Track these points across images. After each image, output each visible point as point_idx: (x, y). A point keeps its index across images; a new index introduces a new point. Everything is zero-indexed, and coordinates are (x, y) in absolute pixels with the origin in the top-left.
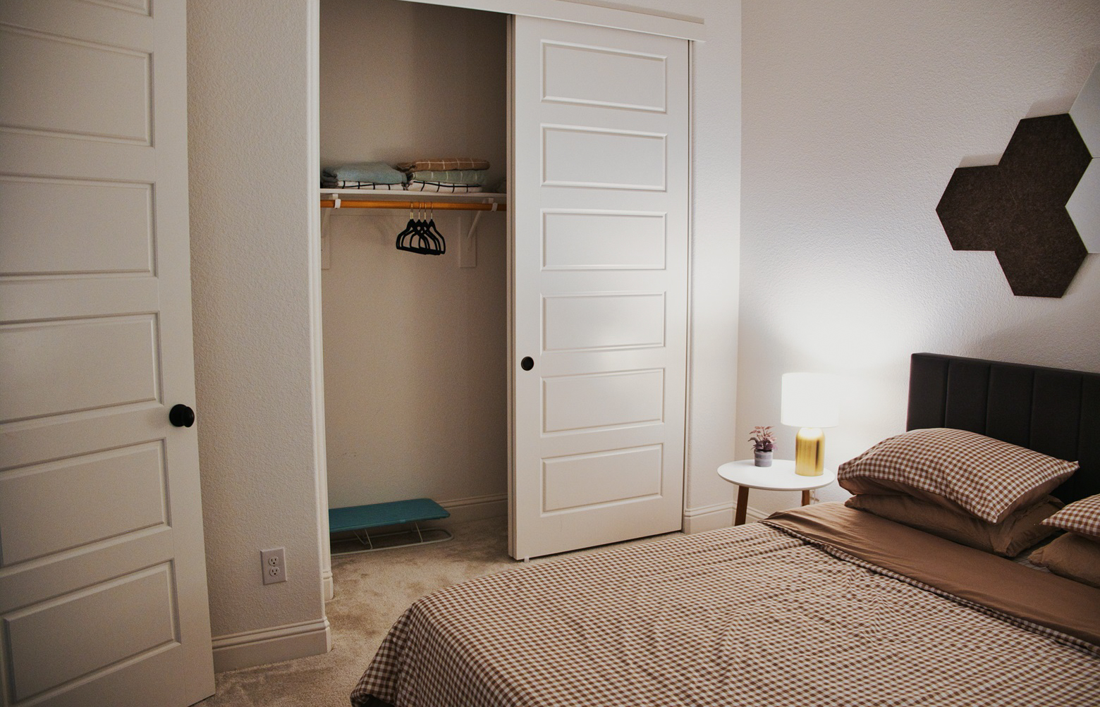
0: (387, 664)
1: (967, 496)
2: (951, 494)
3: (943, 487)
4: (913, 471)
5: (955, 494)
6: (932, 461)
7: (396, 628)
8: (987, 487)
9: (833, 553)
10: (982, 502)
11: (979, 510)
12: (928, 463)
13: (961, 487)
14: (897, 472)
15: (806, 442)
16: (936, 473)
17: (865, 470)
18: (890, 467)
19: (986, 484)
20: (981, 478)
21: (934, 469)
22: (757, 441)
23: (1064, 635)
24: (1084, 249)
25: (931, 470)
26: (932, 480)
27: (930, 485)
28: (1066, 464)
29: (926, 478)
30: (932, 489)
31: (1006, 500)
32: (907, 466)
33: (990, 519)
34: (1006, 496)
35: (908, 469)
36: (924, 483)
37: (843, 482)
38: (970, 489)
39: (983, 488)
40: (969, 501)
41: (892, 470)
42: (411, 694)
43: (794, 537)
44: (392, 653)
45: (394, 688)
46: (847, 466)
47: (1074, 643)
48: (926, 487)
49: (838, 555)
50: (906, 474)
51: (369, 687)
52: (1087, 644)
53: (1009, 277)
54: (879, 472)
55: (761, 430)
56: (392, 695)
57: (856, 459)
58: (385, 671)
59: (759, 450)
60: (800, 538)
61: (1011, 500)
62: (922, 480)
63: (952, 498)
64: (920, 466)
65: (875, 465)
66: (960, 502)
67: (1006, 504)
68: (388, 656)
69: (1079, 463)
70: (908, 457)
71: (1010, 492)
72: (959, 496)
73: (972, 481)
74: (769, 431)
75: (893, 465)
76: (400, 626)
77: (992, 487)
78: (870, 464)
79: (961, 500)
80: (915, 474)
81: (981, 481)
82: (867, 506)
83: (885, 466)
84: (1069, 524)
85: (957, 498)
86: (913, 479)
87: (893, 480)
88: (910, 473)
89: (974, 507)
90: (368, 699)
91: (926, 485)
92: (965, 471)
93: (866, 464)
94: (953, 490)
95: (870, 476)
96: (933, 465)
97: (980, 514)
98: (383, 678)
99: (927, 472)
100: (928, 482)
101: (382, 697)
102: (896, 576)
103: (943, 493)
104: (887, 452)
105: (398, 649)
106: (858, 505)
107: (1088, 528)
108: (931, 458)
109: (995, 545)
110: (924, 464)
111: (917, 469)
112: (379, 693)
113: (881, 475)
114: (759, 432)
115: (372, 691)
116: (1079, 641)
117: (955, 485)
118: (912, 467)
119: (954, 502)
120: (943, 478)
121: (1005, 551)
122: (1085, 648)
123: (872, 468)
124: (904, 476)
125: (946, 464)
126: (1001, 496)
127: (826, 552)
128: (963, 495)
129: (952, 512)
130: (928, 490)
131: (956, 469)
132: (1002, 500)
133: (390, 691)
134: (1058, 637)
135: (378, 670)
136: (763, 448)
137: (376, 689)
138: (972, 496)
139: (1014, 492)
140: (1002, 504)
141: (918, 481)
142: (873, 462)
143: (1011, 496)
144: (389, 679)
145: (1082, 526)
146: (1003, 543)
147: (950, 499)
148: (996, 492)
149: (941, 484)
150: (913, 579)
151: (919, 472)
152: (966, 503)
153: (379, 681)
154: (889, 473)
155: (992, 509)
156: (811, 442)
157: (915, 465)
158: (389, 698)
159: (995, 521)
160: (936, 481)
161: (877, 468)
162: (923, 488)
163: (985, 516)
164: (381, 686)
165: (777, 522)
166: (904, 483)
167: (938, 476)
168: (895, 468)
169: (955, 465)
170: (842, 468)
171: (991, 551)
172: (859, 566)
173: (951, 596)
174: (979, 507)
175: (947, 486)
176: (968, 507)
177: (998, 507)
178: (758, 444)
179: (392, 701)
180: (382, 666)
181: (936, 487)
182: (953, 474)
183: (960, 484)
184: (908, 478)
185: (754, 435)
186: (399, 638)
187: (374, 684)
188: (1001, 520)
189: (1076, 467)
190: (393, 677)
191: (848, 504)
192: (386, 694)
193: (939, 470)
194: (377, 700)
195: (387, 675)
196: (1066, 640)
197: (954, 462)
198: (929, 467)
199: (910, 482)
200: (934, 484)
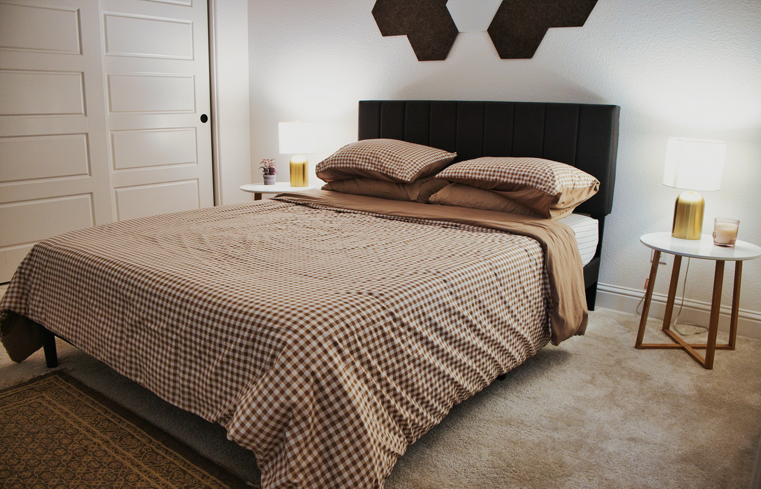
0: (19, 287)
1: (393, 169)
2: (383, 170)
3: (379, 167)
4: (361, 160)
5: (386, 169)
6: (372, 153)
7: (23, 263)
8: (404, 163)
9: (314, 207)
10: (402, 171)
11: (400, 176)
12: (369, 154)
13: (389, 165)
14: (351, 162)
15: (296, 165)
16: (374, 159)
17: (332, 164)
18: (347, 160)
19: (404, 161)
20: (400, 159)
21: (373, 157)
22: (264, 169)
23: (446, 223)
24: (457, 30)
25: (371, 158)
26: (372, 164)
27: (371, 167)
28: (449, 154)
29: (369, 163)
30: (372, 169)
31: (415, 170)
32: (357, 157)
33: (406, 179)
34: (415, 167)
35: (358, 159)
36: (368, 166)
37: (319, 174)
38: (395, 165)
39: (402, 164)
40: (394, 172)
41: (348, 161)
42: (39, 302)
43: (290, 202)
44: (22, 281)
45: (26, 304)
46: (321, 165)
47: (452, 225)
48: (369, 168)
49: (317, 207)
50: (357, 162)
51: (7, 304)
52: (458, 224)
53: (415, 50)
54: (341, 163)
55: (267, 161)
56: (25, 309)
57: (326, 160)
58: (18, 292)
59: (266, 174)
60: (293, 203)
61: (418, 169)
62: (367, 164)
63: (385, 172)
64: (365, 157)
65: (338, 160)
66: (389, 174)
67: (416, 172)
68: (19, 282)
69: (457, 154)
70: (357, 153)
71: (417, 165)
72: (388, 170)
73: (396, 161)
74: (272, 162)
75: (349, 158)
76: (26, 261)
77: (407, 163)
78: (335, 160)
79: (390, 172)
80: (362, 162)
81: (401, 160)
82: (335, 188)
83: (344, 160)
84: (450, 175)
85: (387, 172)
86: (361, 165)
87: (349, 167)
88: (359, 161)
89: (397, 175)
90: (7, 315)
91: (369, 167)
92: (392, 156)
93: (332, 160)
94: (385, 167)
95: (335, 167)
96: (372, 155)
97: (400, 178)
98: (17, 297)
99: (369, 159)
100: (370, 165)
101: (17, 311)
102: (352, 211)
103: (379, 171)
104: (345, 153)
105: (26, 277)
106: (330, 188)
107: (460, 175)
108: (371, 151)
109: (410, 196)
110: (367, 155)
111: (363, 158)
112: (15, 308)
113: (342, 165)
114: (266, 163)
115: (10, 307)
116: (454, 224)
117: (386, 164)
118: (360, 158)
119: (386, 175)
120: (379, 162)
121: (416, 199)
122: (458, 226)
123: (336, 162)
124: (356, 164)
125: (380, 153)
126: (413, 167)
127: (310, 207)
128: (390, 169)
129: (385, 181)
130: (370, 170)
131: (386, 156)
132: (413, 170)
133: (23, 306)
134: (444, 224)
135: (13, 292)
136: (269, 172)
137: (13, 305)
138: (396, 169)
139: (420, 165)
140: (413, 172)
141: (364, 165)
142: (337, 158)
143: (418, 167)
144: (21, 298)
145: (456, 174)
146: (415, 194)
147: (383, 174)
148: (410, 165)
149: (378, 165)
150: (362, 211)
151: (364, 160)
152: (393, 173)
153: (14, 300)
154: (347, 163)
155: (407, 174)
156: (299, 165)
157: (362, 156)
158: (23, 311)
159: (409, 180)
160: (375, 164)
161: (339, 162)
162: (367, 169)
163: (403, 178)
164: (16, 303)
165: (279, 198)
166: (356, 168)
167: (376, 161)
168: (350, 160)
169: (385, 154)
170: (318, 166)
171: (408, 200)
172: (330, 210)
173: (385, 216)
174: (400, 174)
175: (381, 166)
176: (394, 175)
177: (411, 173)
178: (265, 170)
179: (25, 313)
180: (16, 290)
181: (375, 168)
182: (384, 158)
183: (388, 163)
184: (358, 164)
185: (263, 165)
186: (26, 269)
187: (10, 302)
188: (413, 180)
189: (456, 155)
190: (25, 297)
191: (323, 189)
192: (20, 308)
193: (376, 158)
194: (14, 313)
195: (20, 295)
196: (448, 225)
197: (385, 152)
198: (370, 156)
199: (360, 167)
200: (373, 166)
